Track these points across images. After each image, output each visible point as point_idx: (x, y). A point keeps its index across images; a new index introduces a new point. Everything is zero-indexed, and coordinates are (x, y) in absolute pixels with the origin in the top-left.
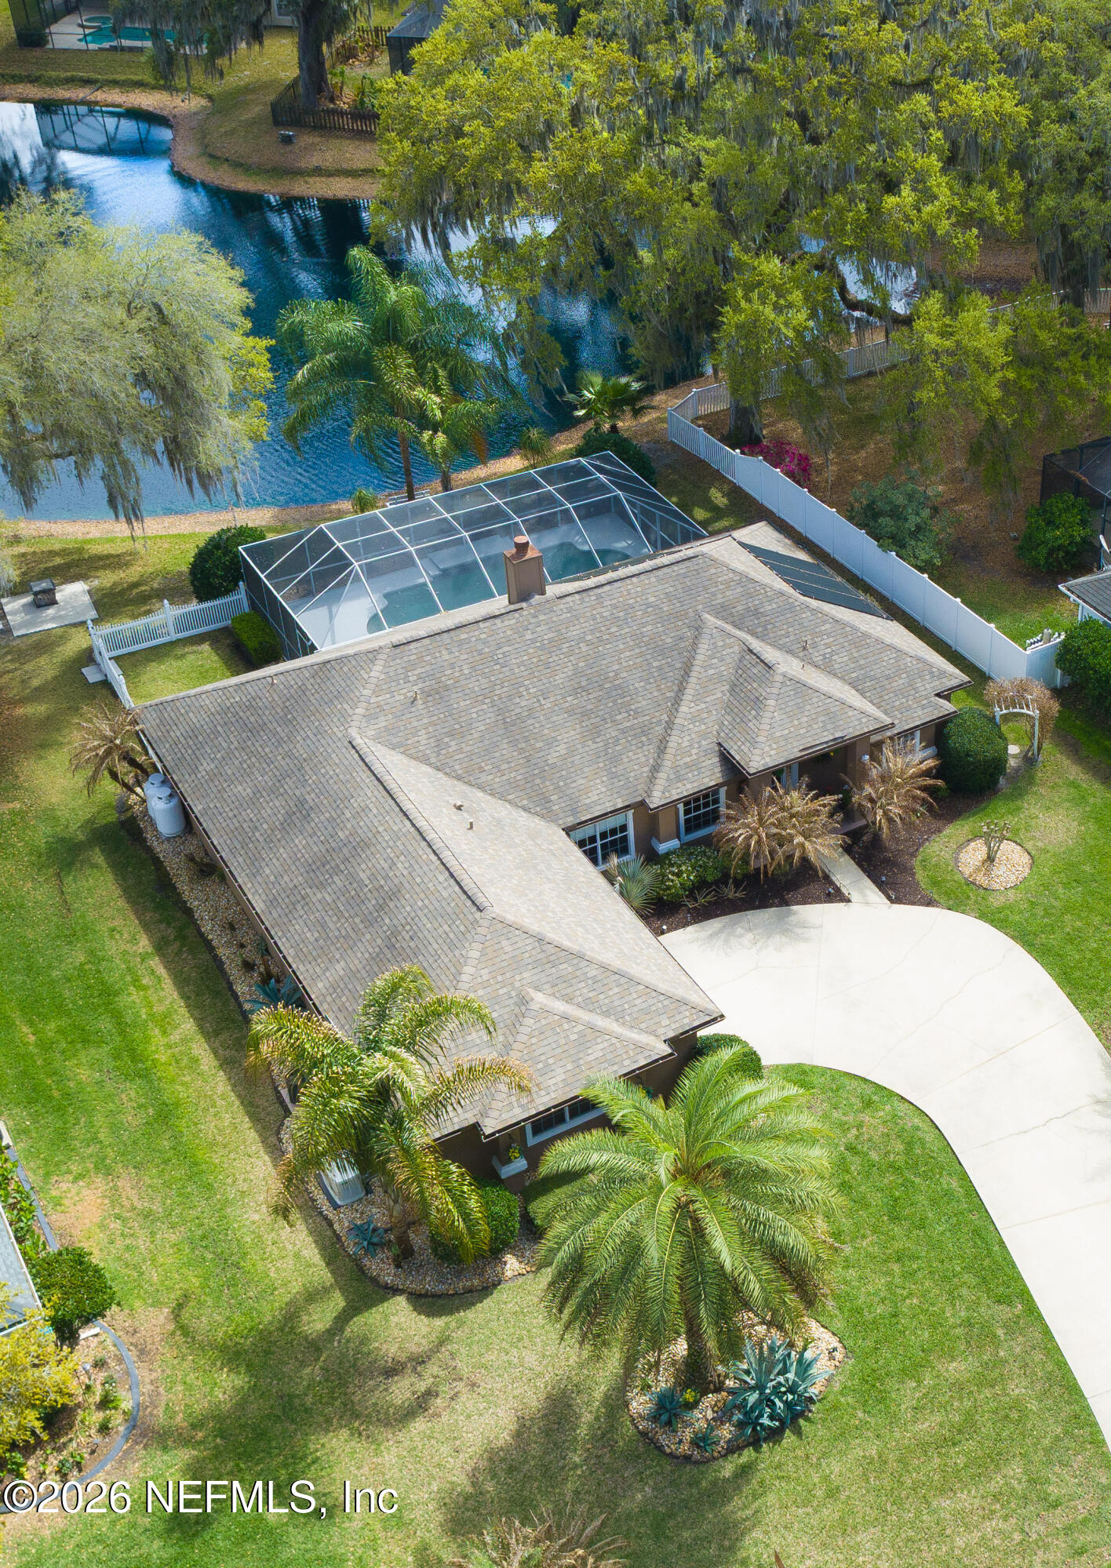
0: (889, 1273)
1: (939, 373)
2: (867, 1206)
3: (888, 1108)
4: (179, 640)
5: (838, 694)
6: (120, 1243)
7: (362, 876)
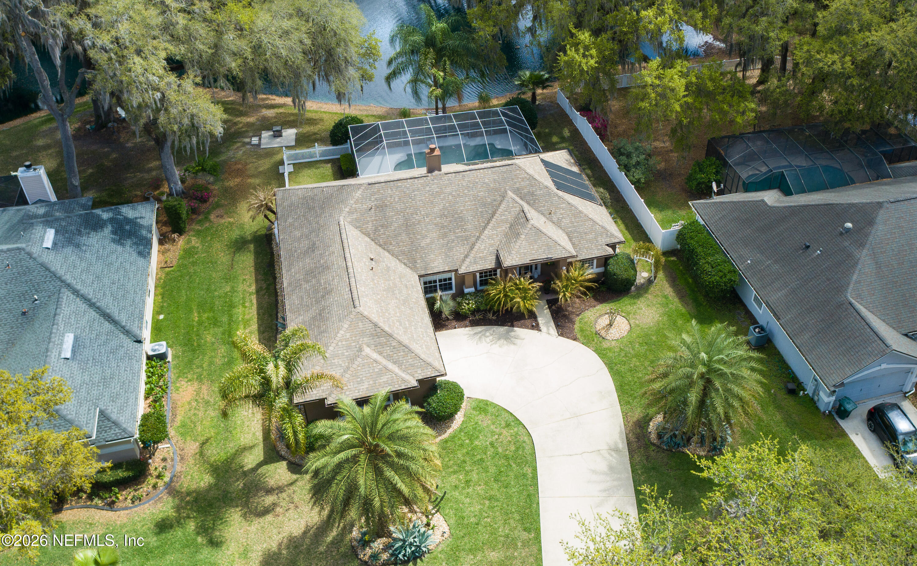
0: (484, 504)
1: (653, 95)
2: (487, 472)
3: (516, 429)
4: (320, 160)
5: (555, 237)
6: (192, 412)
7: (322, 281)
